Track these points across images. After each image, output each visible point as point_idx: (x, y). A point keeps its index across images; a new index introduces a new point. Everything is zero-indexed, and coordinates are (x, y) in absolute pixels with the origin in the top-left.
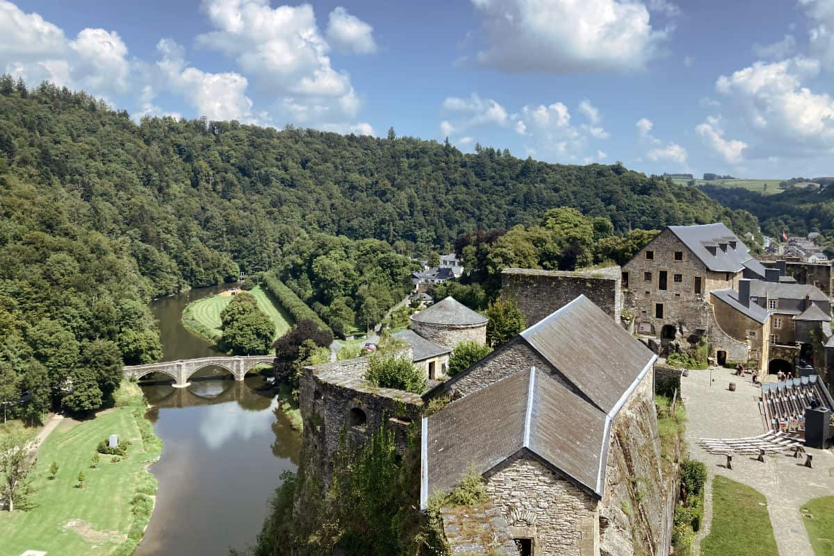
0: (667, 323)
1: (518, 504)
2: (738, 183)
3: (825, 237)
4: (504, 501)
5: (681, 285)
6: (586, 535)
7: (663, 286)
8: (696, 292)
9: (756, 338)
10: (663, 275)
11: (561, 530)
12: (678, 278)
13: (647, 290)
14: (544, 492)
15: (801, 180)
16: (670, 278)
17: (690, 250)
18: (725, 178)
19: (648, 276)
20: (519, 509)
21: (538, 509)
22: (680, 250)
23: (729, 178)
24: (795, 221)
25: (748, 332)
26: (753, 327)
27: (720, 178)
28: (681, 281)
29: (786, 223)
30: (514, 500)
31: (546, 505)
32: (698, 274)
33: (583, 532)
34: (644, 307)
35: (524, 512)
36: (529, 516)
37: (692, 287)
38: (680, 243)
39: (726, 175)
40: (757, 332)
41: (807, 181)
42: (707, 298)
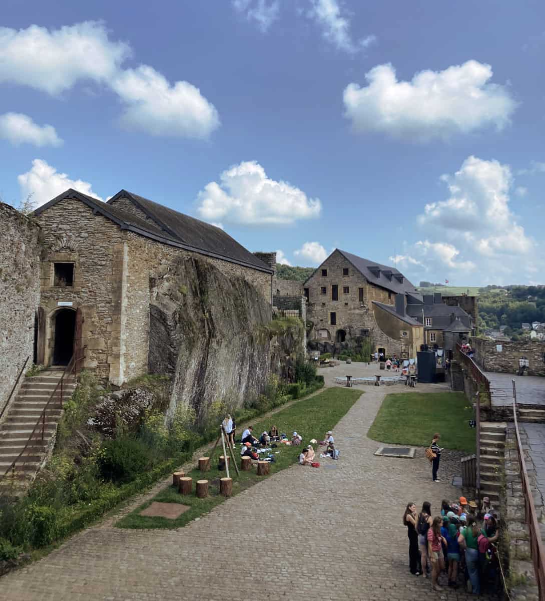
0: (339, 328)
1: (64, 235)
2: (447, 289)
3: (512, 328)
4: (53, 232)
5: (349, 296)
6: (117, 257)
7: (335, 297)
8: (360, 301)
9: (408, 337)
10: (335, 288)
11: (97, 254)
12: (346, 290)
13: (323, 301)
14: (85, 225)
15: (494, 287)
16: (340, 290)
17: (354, 266)
18: (437, 285)
19: (324, 290)
20: (65, 239)
21: (79, 239)
22: (347, 267)
23: (439, 285)
24: (490, 317)
25: (402, 332)
26: (405, 328)
27: (433, 285)
28: (348, 292)
29: (484, 319)
30: (61, 232)
31: (86, 235)
32: (360, 286)
33: (115, 256)
34: (321, 316)
35: (68, 241)
36: (72, 244)
37: (357, 296)
38: (346, 262)
39: (438, 283)
40: (408, 332)
41: (499, 287)
42: (369, 305)
